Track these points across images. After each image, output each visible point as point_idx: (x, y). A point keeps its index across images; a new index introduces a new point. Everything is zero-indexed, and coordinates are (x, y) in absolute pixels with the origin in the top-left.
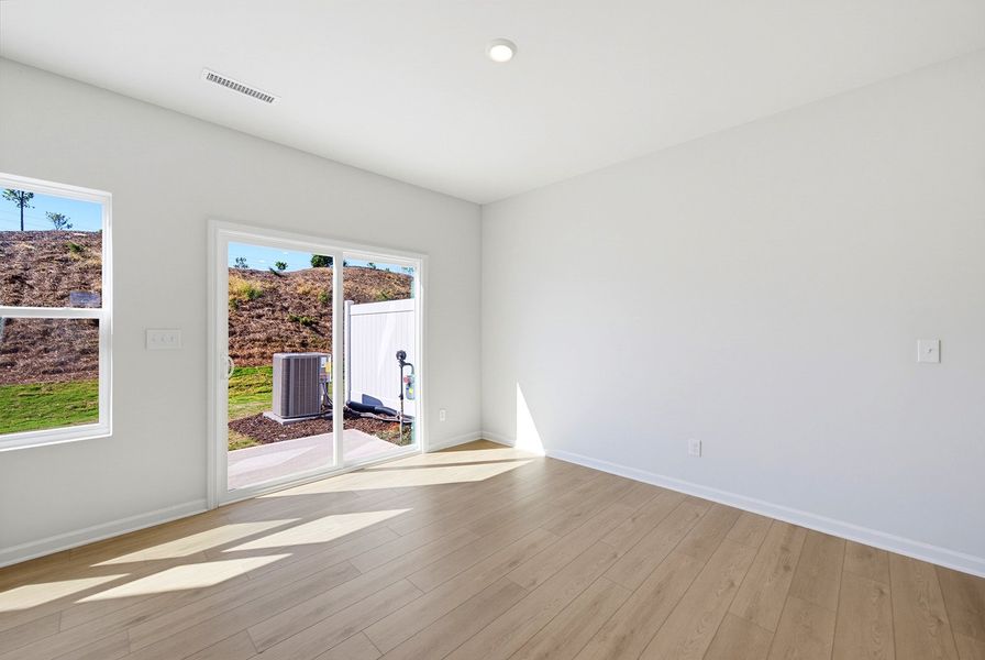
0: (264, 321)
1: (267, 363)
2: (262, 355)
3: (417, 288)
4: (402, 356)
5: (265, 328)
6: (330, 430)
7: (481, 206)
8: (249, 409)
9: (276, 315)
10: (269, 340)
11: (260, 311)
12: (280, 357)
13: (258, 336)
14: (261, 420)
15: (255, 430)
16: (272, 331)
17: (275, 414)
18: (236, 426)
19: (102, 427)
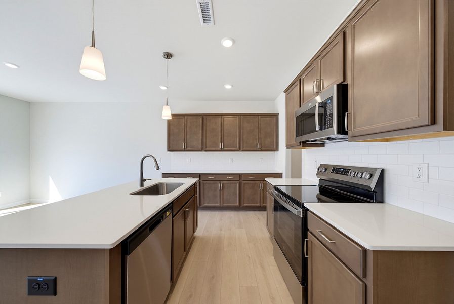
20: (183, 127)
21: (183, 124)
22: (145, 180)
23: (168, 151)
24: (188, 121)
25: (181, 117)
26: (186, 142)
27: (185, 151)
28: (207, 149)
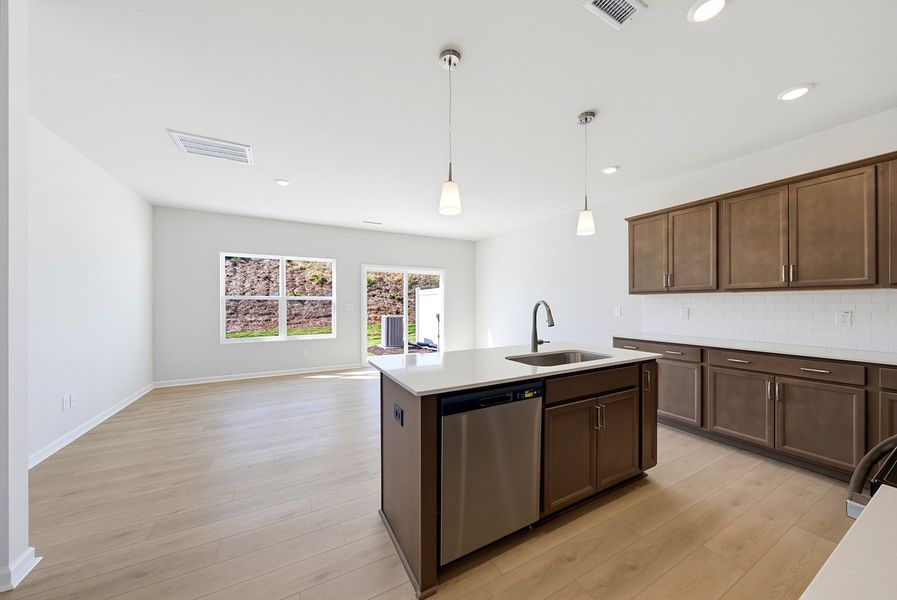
0: (376, 298)
1: (378, 323)
2: (375, 318)
3: (441, 284)
4: (438, 316)
5: (377, 302)
6: (402, 352)
7: (474, 242)
8: (372, 343)
9: (383, 294)
10: (379, 309)
11: (374, 292)
12: (384, 318)
13: (373, 307)
14: (376, 348)
15: (376, 350)
16: (380, 304)
17: (383, 344)
18: (369, 349)
19: (333, 335)
20: (664, 240)
21: (664, 232)
22: (541, 342)
23: (631, 293)
24: (676, 223)
25: (658, 217)
26: (671, 272)
27: (668, 292)
28: (733, 285)
